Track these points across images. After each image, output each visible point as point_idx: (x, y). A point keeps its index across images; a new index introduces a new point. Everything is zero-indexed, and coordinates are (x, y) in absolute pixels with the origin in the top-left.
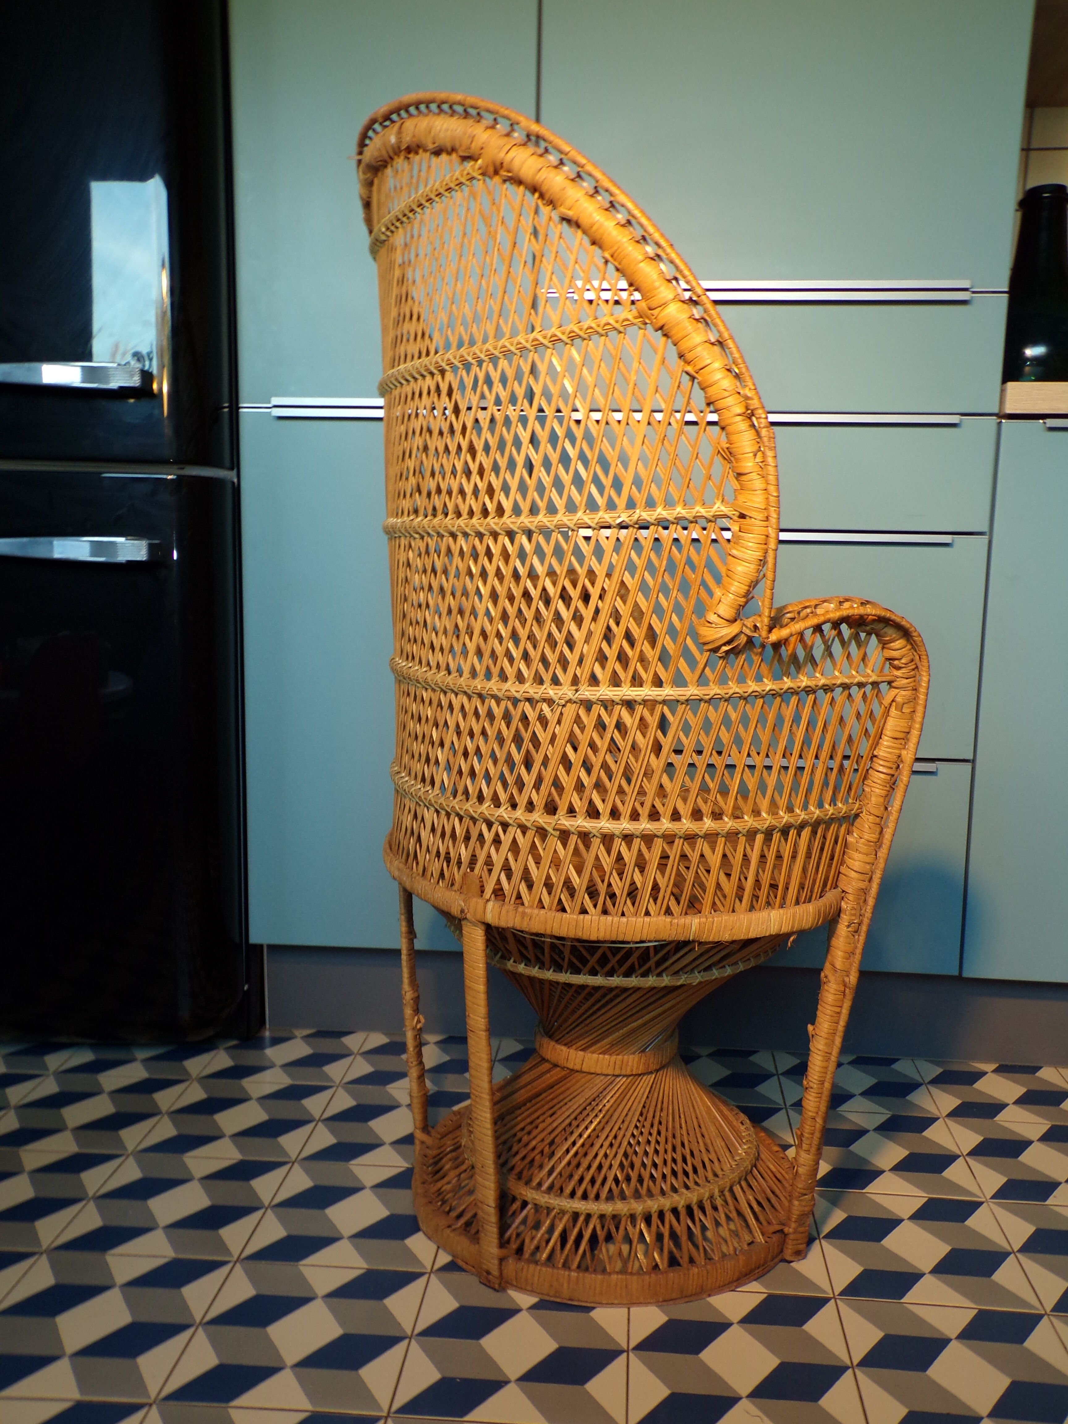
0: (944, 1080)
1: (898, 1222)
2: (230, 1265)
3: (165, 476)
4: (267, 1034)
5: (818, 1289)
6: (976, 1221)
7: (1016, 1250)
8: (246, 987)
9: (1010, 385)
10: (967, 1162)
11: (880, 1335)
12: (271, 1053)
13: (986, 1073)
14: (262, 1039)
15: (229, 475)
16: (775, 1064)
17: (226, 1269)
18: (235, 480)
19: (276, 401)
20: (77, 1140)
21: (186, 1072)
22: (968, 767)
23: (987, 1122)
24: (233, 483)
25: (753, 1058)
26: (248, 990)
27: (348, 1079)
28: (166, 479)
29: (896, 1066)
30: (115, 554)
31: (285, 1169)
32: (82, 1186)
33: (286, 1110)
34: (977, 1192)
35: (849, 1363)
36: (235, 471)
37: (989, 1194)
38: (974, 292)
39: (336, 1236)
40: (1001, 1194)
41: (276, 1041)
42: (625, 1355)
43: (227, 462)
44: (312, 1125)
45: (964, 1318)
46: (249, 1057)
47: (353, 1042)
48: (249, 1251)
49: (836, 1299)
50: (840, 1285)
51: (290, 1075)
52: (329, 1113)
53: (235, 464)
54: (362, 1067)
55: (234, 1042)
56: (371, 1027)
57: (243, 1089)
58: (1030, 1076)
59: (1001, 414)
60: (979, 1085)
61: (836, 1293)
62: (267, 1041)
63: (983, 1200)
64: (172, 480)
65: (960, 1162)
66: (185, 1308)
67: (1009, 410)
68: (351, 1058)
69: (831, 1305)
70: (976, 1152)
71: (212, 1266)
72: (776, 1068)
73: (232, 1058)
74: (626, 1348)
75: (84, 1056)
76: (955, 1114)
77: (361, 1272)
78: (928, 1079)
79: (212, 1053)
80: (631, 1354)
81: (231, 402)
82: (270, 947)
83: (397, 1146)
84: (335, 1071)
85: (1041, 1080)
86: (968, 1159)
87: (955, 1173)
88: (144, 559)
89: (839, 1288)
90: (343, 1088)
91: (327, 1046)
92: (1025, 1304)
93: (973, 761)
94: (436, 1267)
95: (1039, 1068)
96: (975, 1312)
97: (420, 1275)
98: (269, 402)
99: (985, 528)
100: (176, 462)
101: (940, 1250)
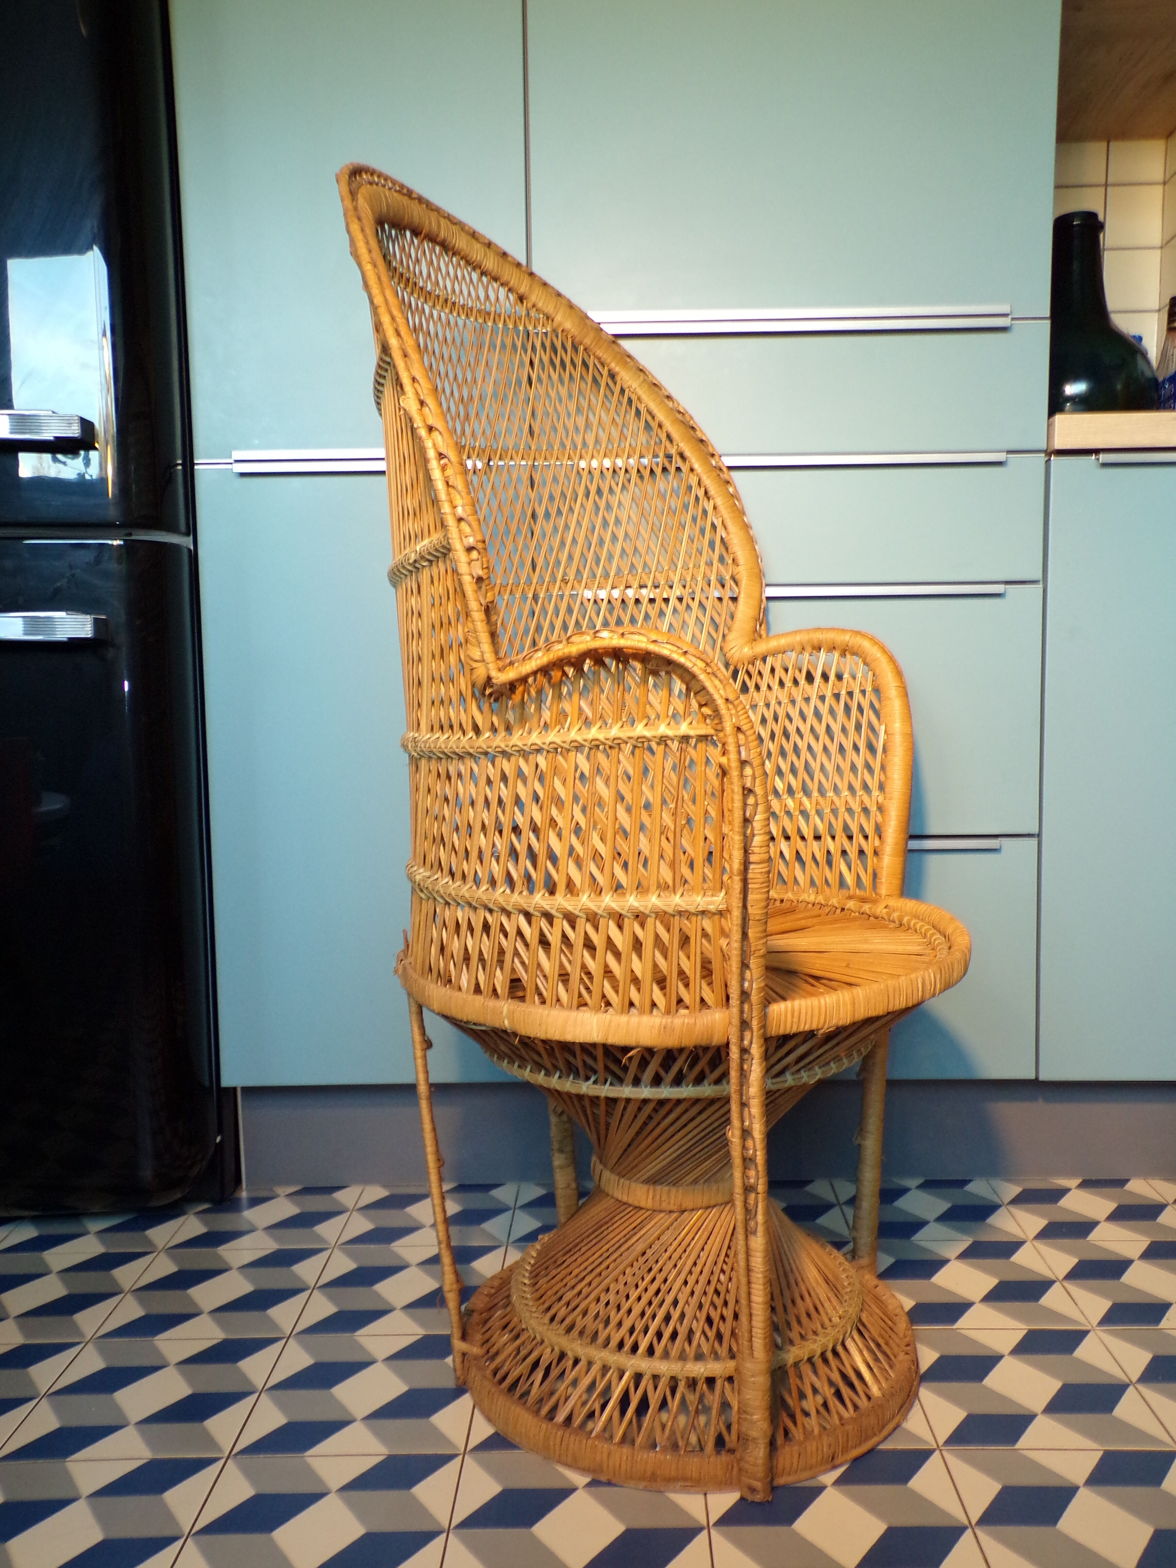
0: (1025, 1198)
1: (999, 1358)
2: (222, 1462)
3: (110, 542)
4: (244, 1194)
5: (919, 1439)
6: (1085, 1351)
7: (1134, 1379)
8: (218, 1139)
9: (1058, 418)
10: (1064, 1287)
11: (996, 1487)
12: (252, 1215)
13: (1070, 1190)
14: (238, 1200)
15: (186, 542)
16: (834, 1192)
17: (215, 1468)
18: (192, 548)
19: (237, 455)
20: (22, 1328)
21: (150, 1243)
22: (1034, 842)
23: (1079, 1242)
24: (190, 550)
25: (809, 1188)
26: (220, 1142)
27: (346, 1237)
28: (112, 545)
29: (970, 1188)
30: (53, 631)
31: (277, 1346)
32: (31, 1383)
33: (274, 1278)
34: (1081, 1319)
35: (966, 1522)
36: (191, 537)
37: (1095, 1321)
38: (1013, 319)
39: (347, 1419)
40: (1108, 1319)
41: (255, 1202)
42: (705, 1533)
43: (183, 527)
44: (306, 1294)
45: (1089, 1461)
46: (224, 1222)
47: (346, 1197)
48: (242, 1444)
49: (941, 1450)
50: (943, 1434)
51: (277, 1239)
52: (326, 1279)
53: (192, 529)
54: (361, 1225)
55: (206, 1206)
56: (366, 1180)
57: (220, 1258)
58: (1118, 1190)
59: (1051, 449)
60: (1064, 1202)
61: (940, 1444)
62: (244, 1202)
63: (1089, 1328)
64: (119, 546)
65: (1056, 1288)
66: (169, 1516)
67: (1058, 445)
68: (345, 1216)
69: (936, 1457)
70: (1073, 1275)
71: (199, 1465)
72: (836, 1196)
73: (206, 1223)
74: (705, 1523)
75: (26, 1232)
76: (1044, 1235)
77: (381, 1458)
78: (1007, 1199)
79: (181, 1220)
80: (713, 1532)
81: (184, 460)
82: (245, 1090)
83: (411, 1310)
84: (328, 1230)
85: (1131, 1193)
86: (1066, 1284)
87: (1052, 1299)
88: (89, 636)
89: (942, 1438)
90: (340, 1249)
91: (316, 1203)
92: (1154, 1440)
93: (1039, 835)
94: (470, 1447)
95: (1127, 1181)
96: (1100, 1454)
97: (450, 1458)
98: (231, 457)
99: (1039, 575)
100: (122, 526)
101: (1050, 1386)
